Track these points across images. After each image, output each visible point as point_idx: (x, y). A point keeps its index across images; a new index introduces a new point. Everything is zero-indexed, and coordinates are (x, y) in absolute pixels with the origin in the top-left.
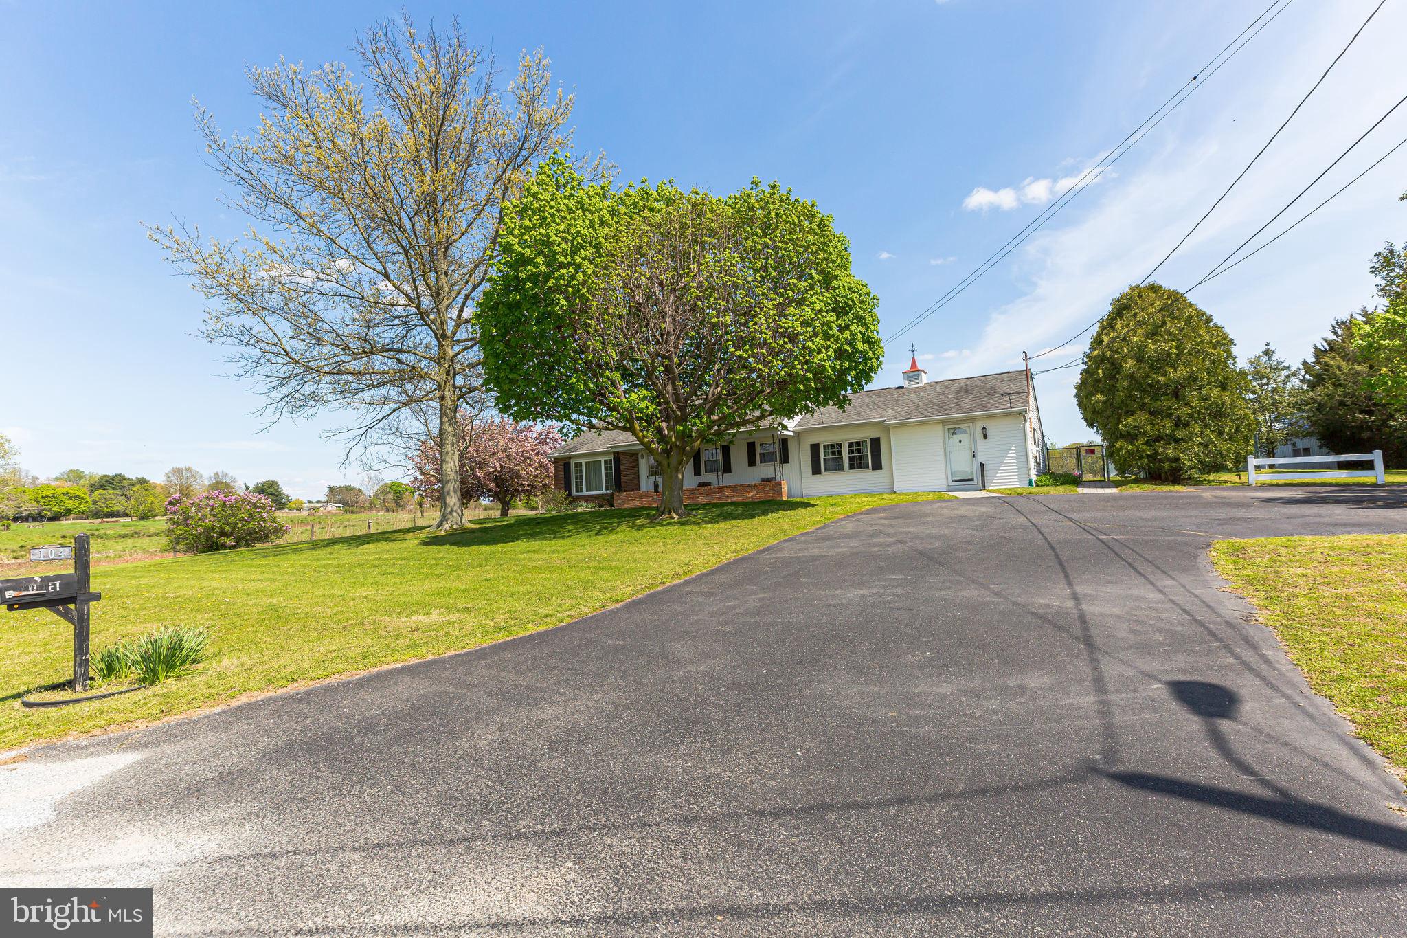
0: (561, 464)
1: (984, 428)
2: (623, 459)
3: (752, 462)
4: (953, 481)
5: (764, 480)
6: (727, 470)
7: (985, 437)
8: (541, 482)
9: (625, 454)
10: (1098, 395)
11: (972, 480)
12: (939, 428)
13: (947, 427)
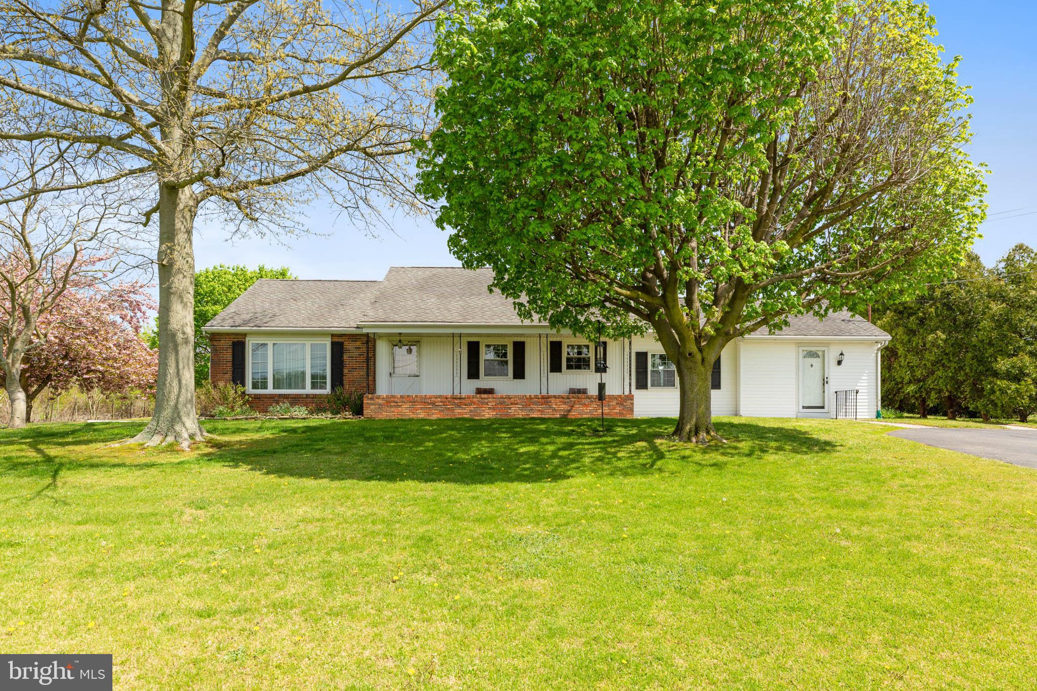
0: (226, 344)
1: (842, 354)
2: (349, 345)
3: (555, 367)
4: (804, 407)
5: (573, 391)
6: (519, 374)
7: (839, 363)
8: (118, 368)
9: (353, 337)
10: (939, 333)
11: (823, 407)
12: (793, 348)
13: (801, 349)
